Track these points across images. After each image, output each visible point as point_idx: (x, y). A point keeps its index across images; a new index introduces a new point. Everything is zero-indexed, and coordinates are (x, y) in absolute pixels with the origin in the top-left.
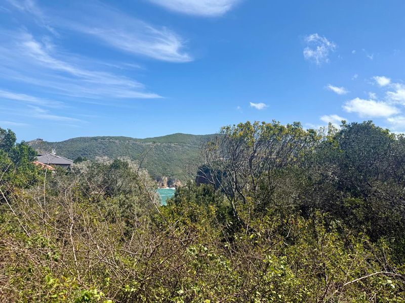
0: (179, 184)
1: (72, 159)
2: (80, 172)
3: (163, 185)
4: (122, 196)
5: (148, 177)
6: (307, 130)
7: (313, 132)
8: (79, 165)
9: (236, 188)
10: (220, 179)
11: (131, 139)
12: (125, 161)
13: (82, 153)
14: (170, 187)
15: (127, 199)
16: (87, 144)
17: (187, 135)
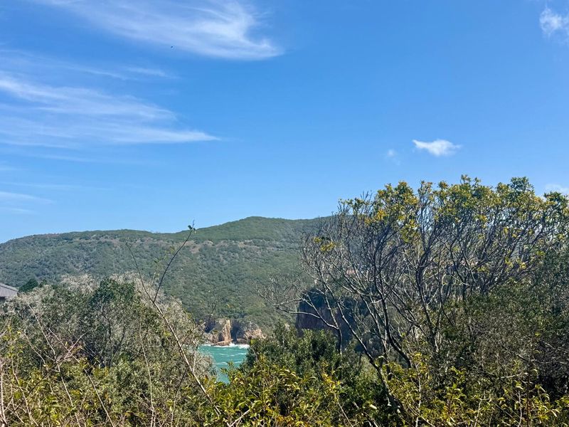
0: (259, 333)
1: (17, 286)
2: (28, 313)
3: (221, 339)
4: (122, 365)
5: (184, 319)
6: (546, 196)
7: (559, 200)
8: (26, 299)
9: (390, 341)
10: (351, 319)
11: (146, 234)
12: (130, 282)
13: (37, 271)
14: (237, 343)
15: (136, 368)
16: (49, 250)
17: (273, 220)
